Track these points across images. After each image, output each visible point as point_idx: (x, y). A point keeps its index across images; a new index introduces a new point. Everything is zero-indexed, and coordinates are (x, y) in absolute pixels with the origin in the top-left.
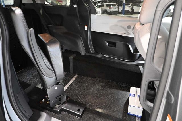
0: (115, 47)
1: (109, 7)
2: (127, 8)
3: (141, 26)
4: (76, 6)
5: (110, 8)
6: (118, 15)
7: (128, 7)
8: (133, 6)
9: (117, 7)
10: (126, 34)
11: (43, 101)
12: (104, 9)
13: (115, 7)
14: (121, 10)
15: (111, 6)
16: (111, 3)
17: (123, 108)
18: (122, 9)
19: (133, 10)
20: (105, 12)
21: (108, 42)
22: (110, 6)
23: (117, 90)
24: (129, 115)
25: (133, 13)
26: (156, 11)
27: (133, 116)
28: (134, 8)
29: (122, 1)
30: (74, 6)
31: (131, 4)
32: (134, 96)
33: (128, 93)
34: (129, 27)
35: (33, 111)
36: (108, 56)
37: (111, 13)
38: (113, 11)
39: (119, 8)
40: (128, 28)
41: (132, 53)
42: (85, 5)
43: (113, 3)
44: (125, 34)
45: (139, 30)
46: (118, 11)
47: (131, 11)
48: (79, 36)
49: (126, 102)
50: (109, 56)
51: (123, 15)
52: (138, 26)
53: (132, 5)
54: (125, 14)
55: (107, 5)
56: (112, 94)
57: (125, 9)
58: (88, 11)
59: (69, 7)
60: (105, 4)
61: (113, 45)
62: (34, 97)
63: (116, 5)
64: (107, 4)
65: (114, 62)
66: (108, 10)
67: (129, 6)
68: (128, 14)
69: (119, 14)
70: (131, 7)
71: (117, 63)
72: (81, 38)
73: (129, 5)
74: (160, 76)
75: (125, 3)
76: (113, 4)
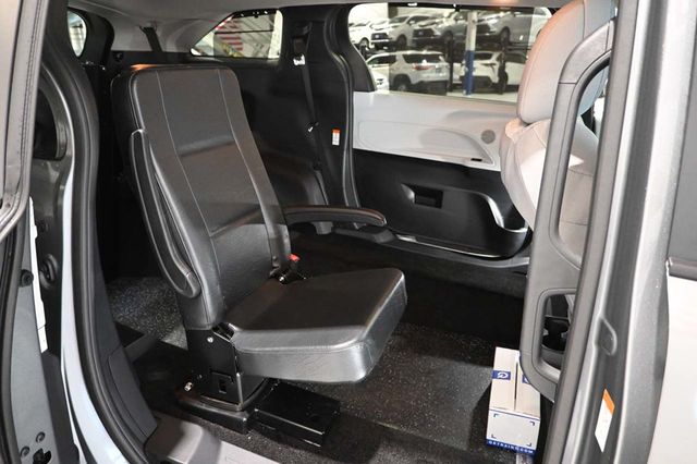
0: (439, 205)
1: (414, 65)
2: (481, 69)
3: (521, 128)
4: (302, 61)
5: (419, 68)
6: (449, 94)
7: (486, 65)
8: (503, 61)
9: (443, 64)
10: (480, 160)
11: (188, 388)
12: (397, 73)
13: (437, 65)
14: (462, 78)
15: (424, 61)
16: (424, 52)
17: (469, 423)
18: (463, 74)
19: (503, 75)
20: (399, 83)
21: (414, 188)
22: (421, 62)
23: (447, 362)
24: (492, 446)
25: (503, 86)
26: (560, 83)
27: (507, 449)
28: (507, 70)
29: (463, 46)
30: (296, 62)
31: (496, 56)
32: (509, 378)
33: (486, 370)
34: (489, 137)
35: (155, 417)
36: (415, 241)
37: (422, 88)
38: (430, 79)
39: (451, 70)
40: (483, 139)
41: (499, 227)
42: (333, 60)
43: (429, 50)
44: (473, 160)
45: (514, 140)
46: (448, 79)
47: (495, 79)
48: (311, 165)
49: (479, 403)
50: (417, 239)
51: (467, 94)
52: (513, 130)
53: (498, 59)
54: (473, 91)
55: (408, 59)
56: (429, 373)
57: (475, 73)
58: (345, 80)
59: (277, 67)
60: (399, 54)
61: (433, 200)
62: (158, 375)
63: (441, 58)
64: (409, 52)
65: (436, 262)
66: (410, 76)
67: (488, 62)
68: (486, 90)
69: (451, 91)
70: (496, 67)
71: (446, 264)
72: (319, 174)
73: (488, 57)
74: (578, 275)
75: (477, 49)
76: (430, 53)
